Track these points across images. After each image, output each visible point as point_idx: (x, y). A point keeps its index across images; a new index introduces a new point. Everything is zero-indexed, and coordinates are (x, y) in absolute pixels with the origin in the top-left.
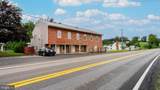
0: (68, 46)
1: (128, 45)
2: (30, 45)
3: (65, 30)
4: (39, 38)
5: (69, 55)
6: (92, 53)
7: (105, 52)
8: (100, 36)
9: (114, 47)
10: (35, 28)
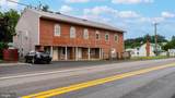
0: (70, 49)
1: (166, 48)
2: (12, 46)
3: (66, 24)
4: (27, 36)
5: (72, 63)
6: (109, 60)
7: (129, 58)
8: (121, 33)
9: (142, 51)
10: (20, 21)
